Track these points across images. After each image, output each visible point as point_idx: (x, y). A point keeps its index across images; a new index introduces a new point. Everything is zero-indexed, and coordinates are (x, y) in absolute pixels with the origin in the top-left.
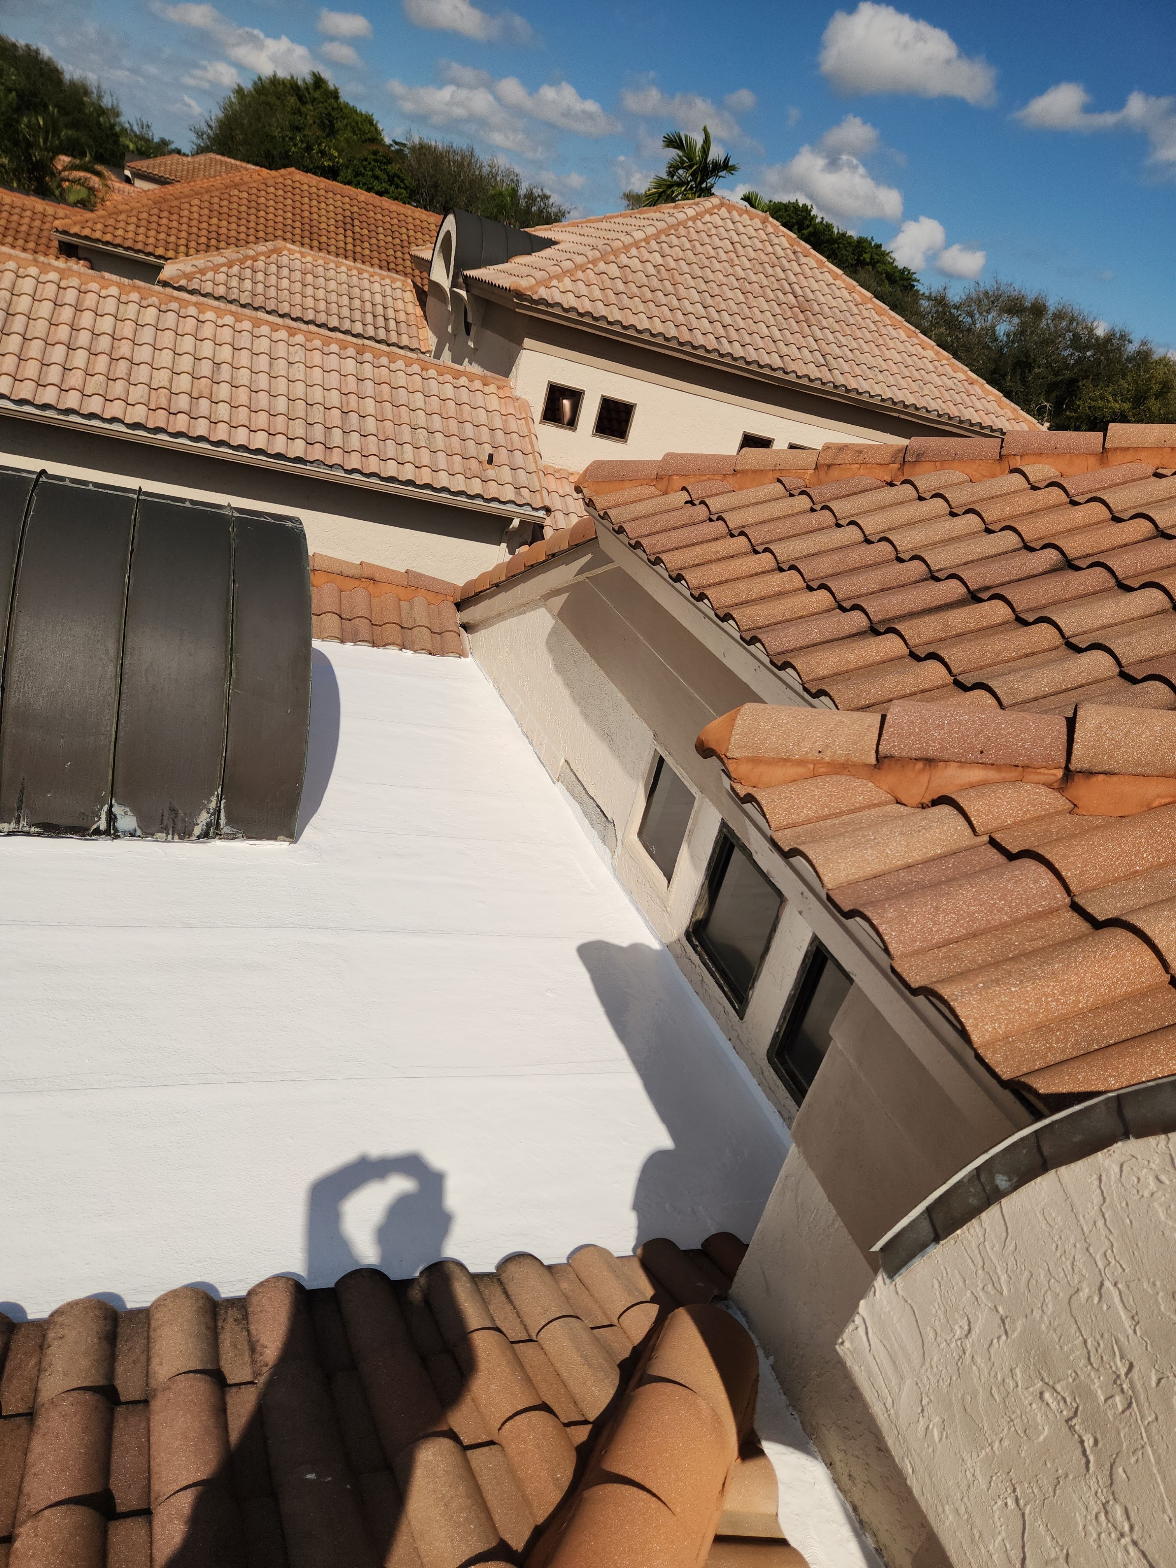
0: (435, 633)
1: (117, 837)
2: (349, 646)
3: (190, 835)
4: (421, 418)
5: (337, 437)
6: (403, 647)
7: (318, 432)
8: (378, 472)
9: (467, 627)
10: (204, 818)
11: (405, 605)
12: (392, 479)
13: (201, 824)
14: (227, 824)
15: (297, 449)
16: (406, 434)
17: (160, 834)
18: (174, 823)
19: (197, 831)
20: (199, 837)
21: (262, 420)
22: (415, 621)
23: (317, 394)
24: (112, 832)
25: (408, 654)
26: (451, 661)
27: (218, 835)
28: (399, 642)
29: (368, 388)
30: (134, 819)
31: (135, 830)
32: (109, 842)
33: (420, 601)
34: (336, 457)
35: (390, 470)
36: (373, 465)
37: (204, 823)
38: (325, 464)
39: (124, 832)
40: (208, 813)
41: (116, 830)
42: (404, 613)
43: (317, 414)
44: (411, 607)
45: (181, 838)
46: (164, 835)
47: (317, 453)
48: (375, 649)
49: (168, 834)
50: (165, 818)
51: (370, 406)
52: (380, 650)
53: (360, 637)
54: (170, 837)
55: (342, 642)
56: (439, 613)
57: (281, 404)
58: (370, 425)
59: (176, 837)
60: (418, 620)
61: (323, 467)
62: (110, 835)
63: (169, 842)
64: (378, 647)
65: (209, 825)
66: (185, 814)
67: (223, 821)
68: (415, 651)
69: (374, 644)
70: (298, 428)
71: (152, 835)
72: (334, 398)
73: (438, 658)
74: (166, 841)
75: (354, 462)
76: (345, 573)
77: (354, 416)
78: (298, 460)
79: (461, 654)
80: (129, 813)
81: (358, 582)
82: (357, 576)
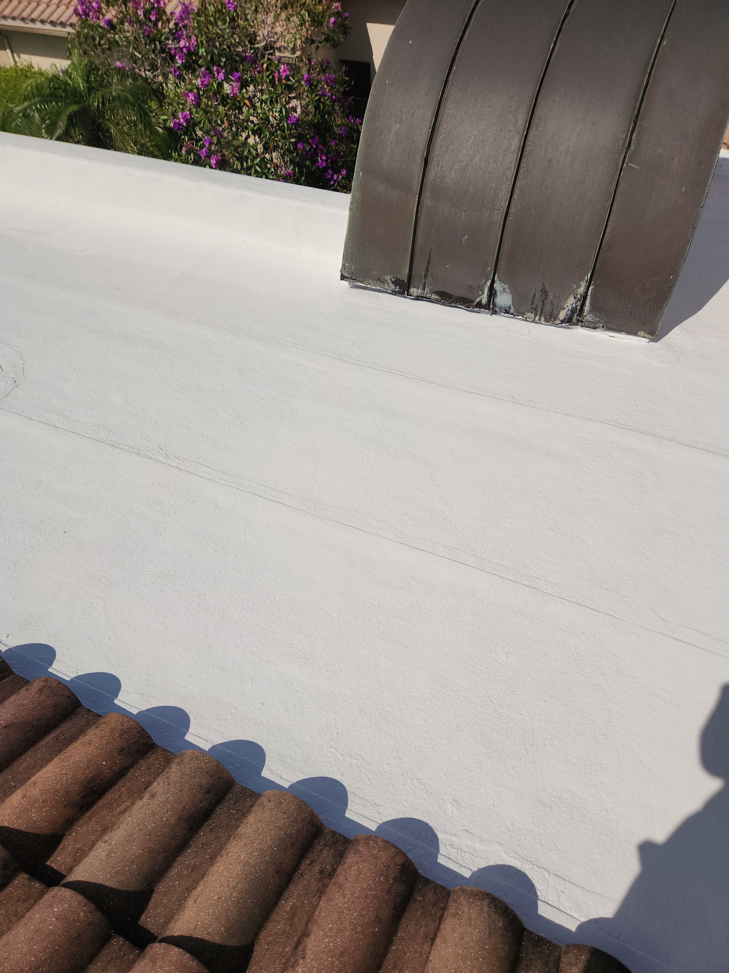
1: (495, 312)
3: (556, 318)
10: (571, 302)
13: (567, 309)
14: (591, 311)
17: (529, 314)
18: (543, 305)
19: (562, 315)
20: (562, 322)
24: (491, 306)
27: (580, 322)
30: (510, 296)
31: (510, 307)
32: (489, 316)
37: (570, 308)
39: (500, 308)
40: (575, 298)
41: (494, 305)
45: (546, 320)
46: (533, 315)
49: (536, 315)
50: (537, 299)
54: (537, 318)
59: (543, 319)
62: (489, 309)
63: (536, 323)
65: (573, 311)
66: (555, 297)
67: (587, 309)
71: (523, 314)
74: (534, 321)
80: (507, 290)
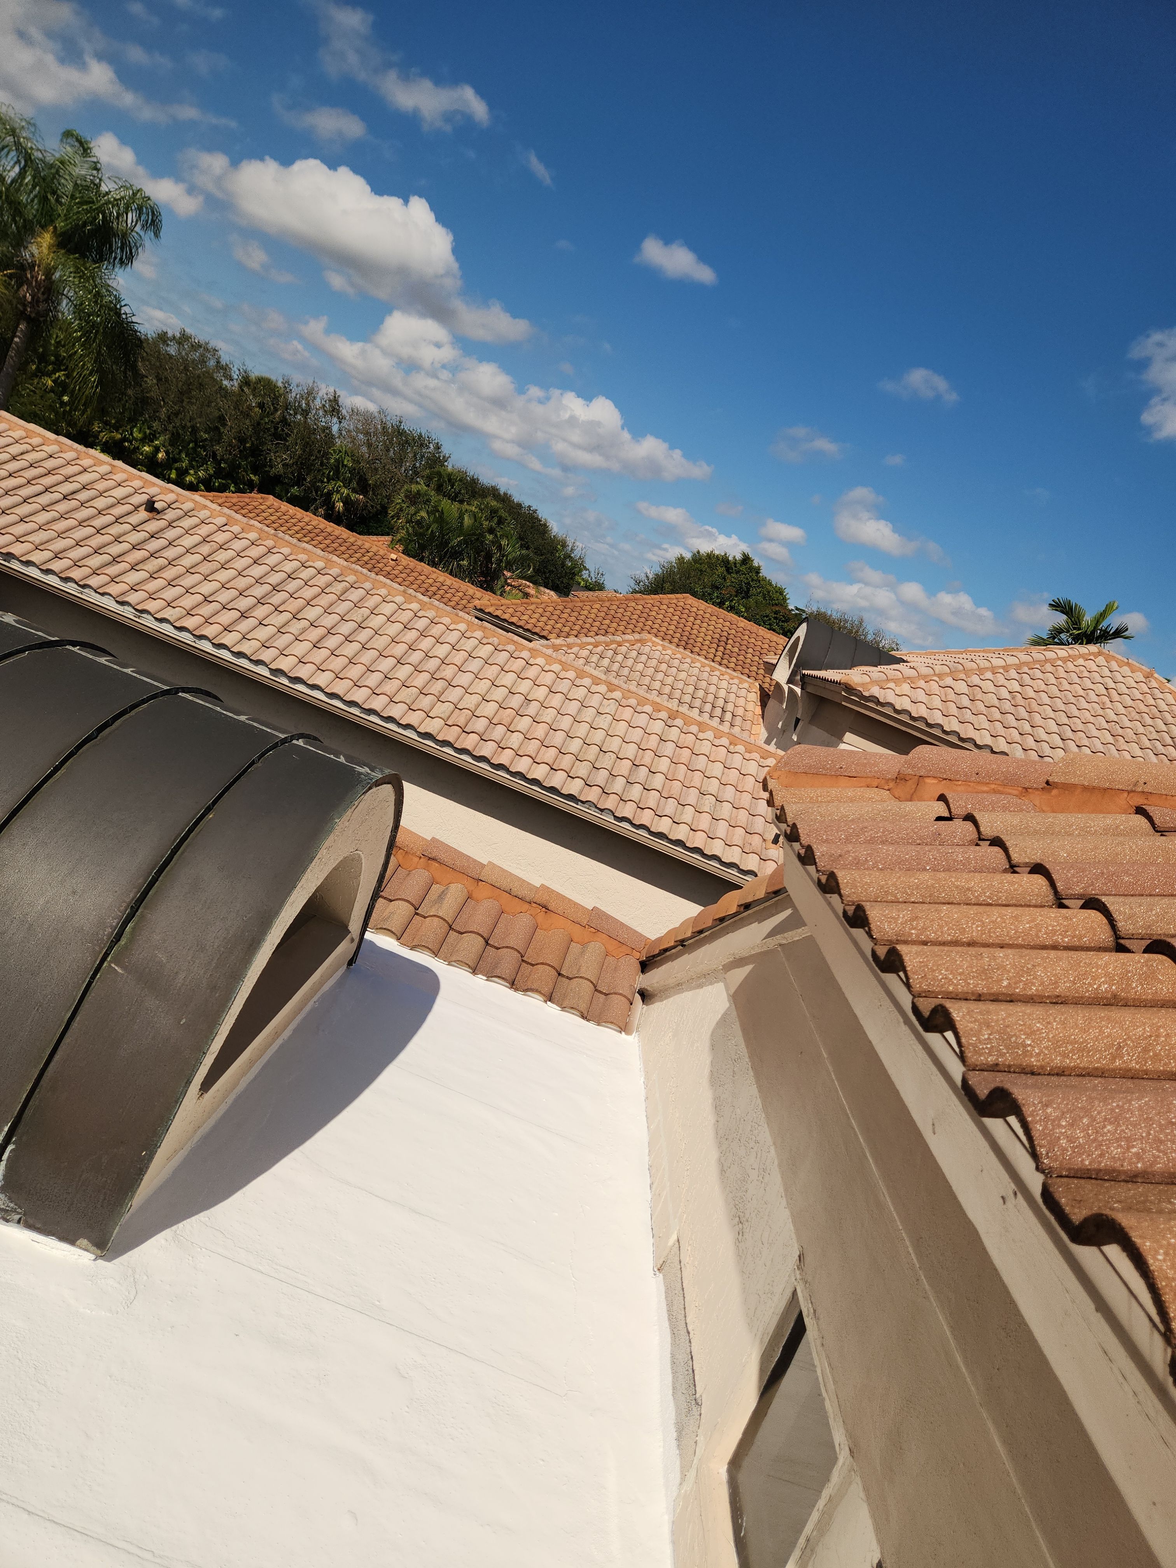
0: (601, 992)
2: (480, 980)
4: (713, 786)
5: (619, 785)
6: (550, 998)
7: (601, 777)
8: (649, 826)
9: (645, 996)
11: (575, 948)
12: (661, 835)
15: (573, 787)
16: (692, 796)
21: (549, 755)
22: (579, 970)
23: (614, 744)
25: (552, 1009)
26: (607, 1034)
28: (546, 990)
29: (669, 749)
33: (596, 948)
34: (610, 803)
35: (663, 826)
36: (646, 818)
38: (596, 807)
42: (569, 958)
43: (607, 761)
44: (583, 953)
47: (592, 795)
48: (511, 992)
51: (663, 764)
52: (518, 996)
53: (498, 972)
55: (474, 971)
56: (616, 969)
57: (575, 746)
58: (658, 781)
60: (583, 969)
61: (594, 809)
64: (516, 990)
68: (563, 1009)
69: (512, 985)
70: (582, 769)
72: (630, 751)
73: (591, 1025)
75: (627, 811)
76: (515, 891)
77: (643, 771)
78: (571, 797)
79: (624, 1028)
81: (527, 906)
82: (528, 899)
